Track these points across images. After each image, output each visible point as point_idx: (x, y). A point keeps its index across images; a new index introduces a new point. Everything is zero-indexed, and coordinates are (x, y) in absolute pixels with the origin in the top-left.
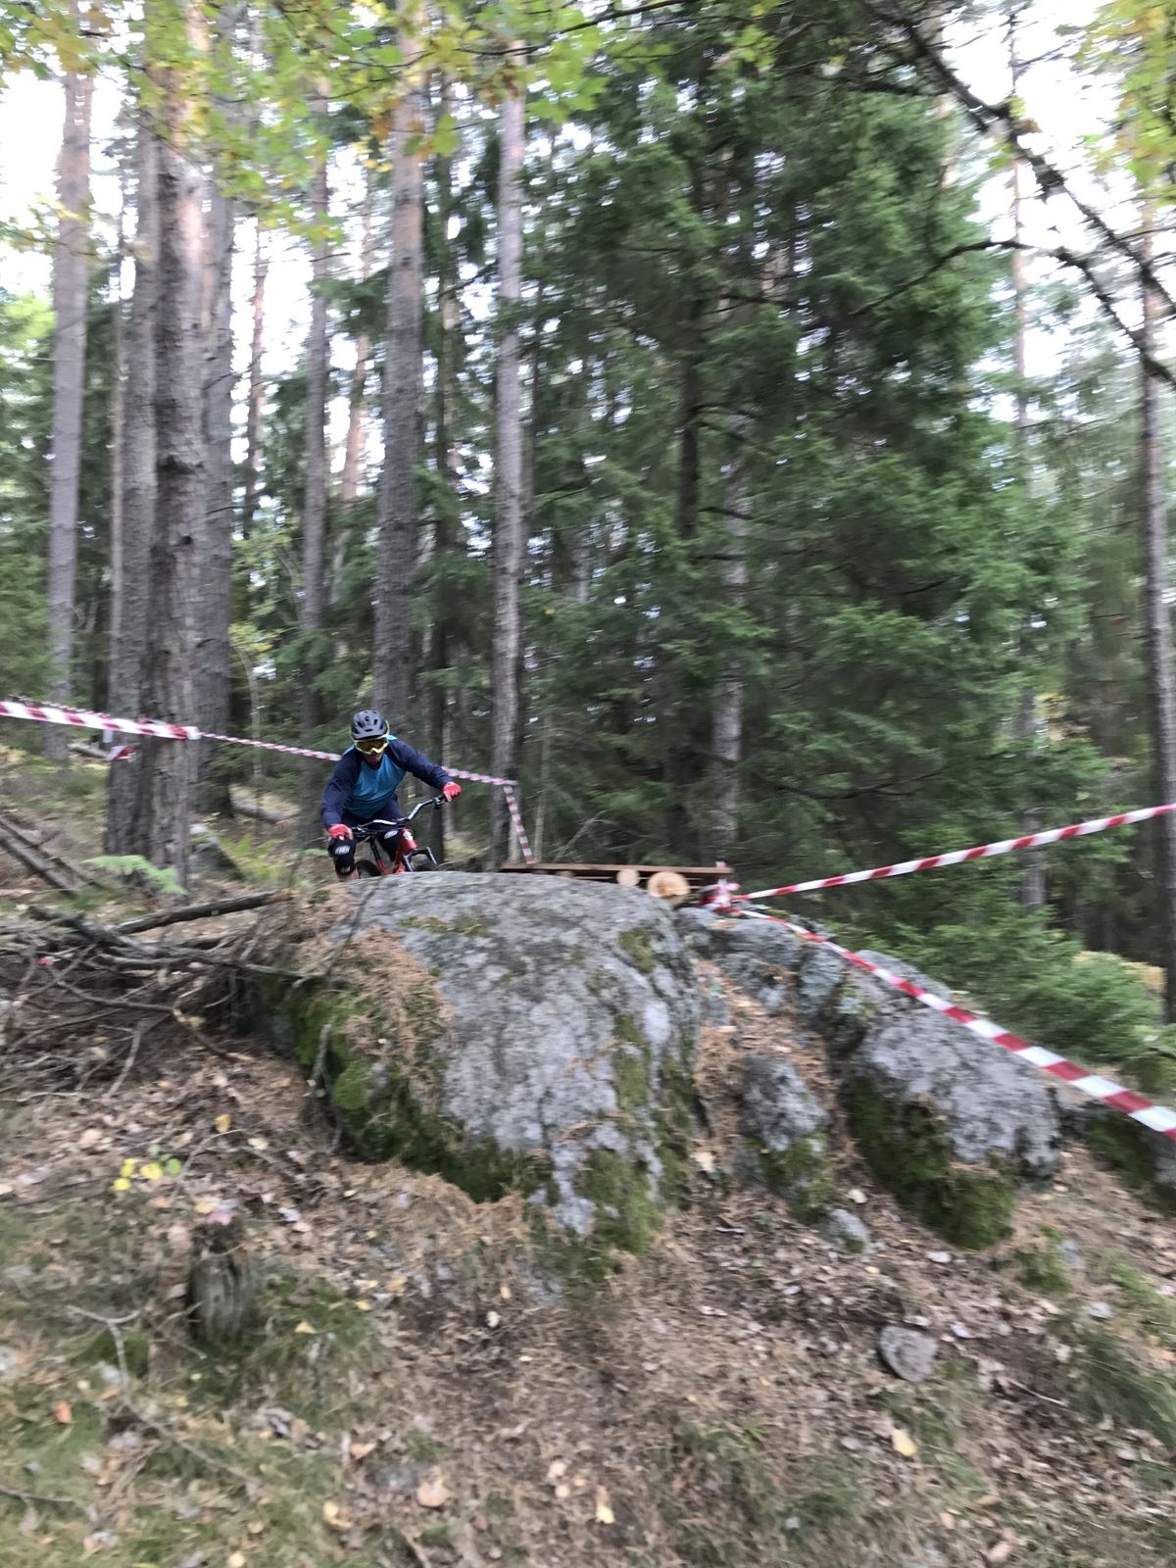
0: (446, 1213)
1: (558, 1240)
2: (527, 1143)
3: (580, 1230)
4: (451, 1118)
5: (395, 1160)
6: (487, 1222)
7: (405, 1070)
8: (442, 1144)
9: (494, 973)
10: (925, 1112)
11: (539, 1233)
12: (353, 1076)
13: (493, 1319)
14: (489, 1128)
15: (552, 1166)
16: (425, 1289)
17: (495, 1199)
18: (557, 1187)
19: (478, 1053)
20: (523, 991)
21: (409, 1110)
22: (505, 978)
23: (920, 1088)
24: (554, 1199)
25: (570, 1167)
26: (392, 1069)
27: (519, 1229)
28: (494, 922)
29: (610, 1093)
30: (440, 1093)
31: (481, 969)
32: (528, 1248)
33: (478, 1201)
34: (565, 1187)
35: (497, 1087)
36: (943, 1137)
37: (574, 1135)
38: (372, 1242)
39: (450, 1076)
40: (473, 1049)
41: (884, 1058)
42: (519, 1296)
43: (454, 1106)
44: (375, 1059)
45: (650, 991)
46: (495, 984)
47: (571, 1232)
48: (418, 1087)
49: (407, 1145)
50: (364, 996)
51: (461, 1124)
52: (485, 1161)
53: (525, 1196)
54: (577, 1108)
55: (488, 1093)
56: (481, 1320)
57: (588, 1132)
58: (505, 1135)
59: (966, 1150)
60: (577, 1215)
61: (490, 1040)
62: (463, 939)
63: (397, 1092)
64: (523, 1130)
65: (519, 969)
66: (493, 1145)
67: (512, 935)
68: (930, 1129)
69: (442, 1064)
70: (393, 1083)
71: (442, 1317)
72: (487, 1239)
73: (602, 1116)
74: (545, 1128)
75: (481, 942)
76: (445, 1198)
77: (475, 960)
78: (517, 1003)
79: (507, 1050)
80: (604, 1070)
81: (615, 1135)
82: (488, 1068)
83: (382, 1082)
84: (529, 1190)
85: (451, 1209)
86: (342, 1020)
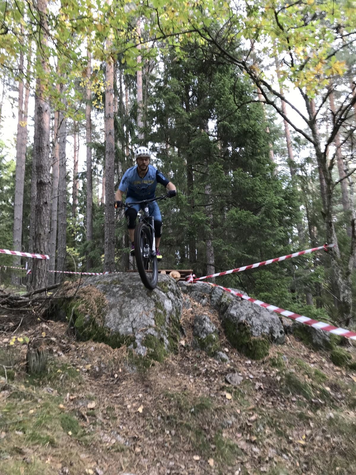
0: (105, 352)
1: (136, 357)
2: (128, 333)
3: (143, 354)
4: (107, 327)
5: (91, 339)
6: (116, 353)
7: (94, 316)
8: (104, 334)
9: (121, 292)
10: (244, 325)
11: (131, 355)
12: (80, 318)
13: (116, 376)
14: (117, 329)
15: (135, 338)
16: (97, 369)
17: (119, 347)
18: (137, 344)
19: (115, 311)
20: (129, 296)
21: (95, 326)
22: (124, 294)
23: (243, 319)
24: (135, 347)
25: (140, 339)
26: (91, 316)
27: (125, 355)
28: (123, 281)
29: (153, 322)
30: (104, 321)
31: (117, 292)
32: (128, 359)
33: (114, 348)
34: (139, 344)
35: (120, 319)
36: (250, 331)
37: (142, 331)
38: (83, 358)
39: (106, 317)
40: (113, 310)
41: (233, 312)
42: (124, 371)
43: (108, 324)
44: (86, 314)
45: (166, 297)
46: (121, 295)
47: (140, 355)
48: (98, 320)
49: (94, 336)
50: (84, 300)
51: (109, 329)
52: (116, 338)
53: (127, 346)
54: (143, 324)
55: (117, 320)
56: (113, 376)
57: (146, 330)
58: (121, 330)
59: (255, 333)
60: (142, 351)
61: (118, 308)
62: (113, 285)
63: (92, 322)
64: (127, 329)
65: (128, 291)
66: (118, 334)
67: (127, 284)
68: (246, 329)
69: (105, 314)
70: (91, 320)
71: (102, 376)
72: (116, 358)
73: (150, 326)
74: (133, 329)
75: (118, 285)
76: (105, 348)
77: (115, 290)
78: (127, 299)
79: (124, 310)
80: (152, 315)
81: (154, 331)
82: (118, 314)
83: (88, 320)
84: (128, 345)
85: (106, 351)
86: (78, 305)
